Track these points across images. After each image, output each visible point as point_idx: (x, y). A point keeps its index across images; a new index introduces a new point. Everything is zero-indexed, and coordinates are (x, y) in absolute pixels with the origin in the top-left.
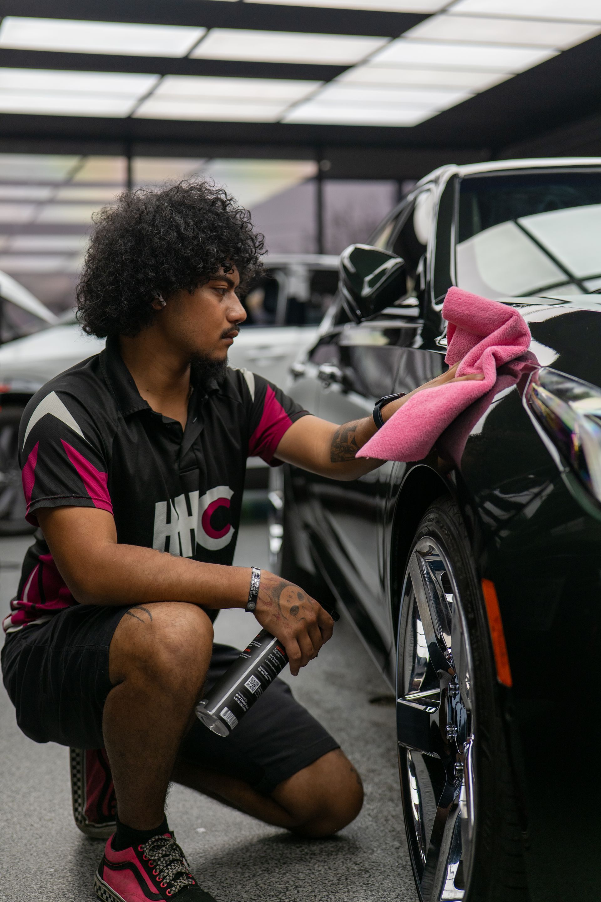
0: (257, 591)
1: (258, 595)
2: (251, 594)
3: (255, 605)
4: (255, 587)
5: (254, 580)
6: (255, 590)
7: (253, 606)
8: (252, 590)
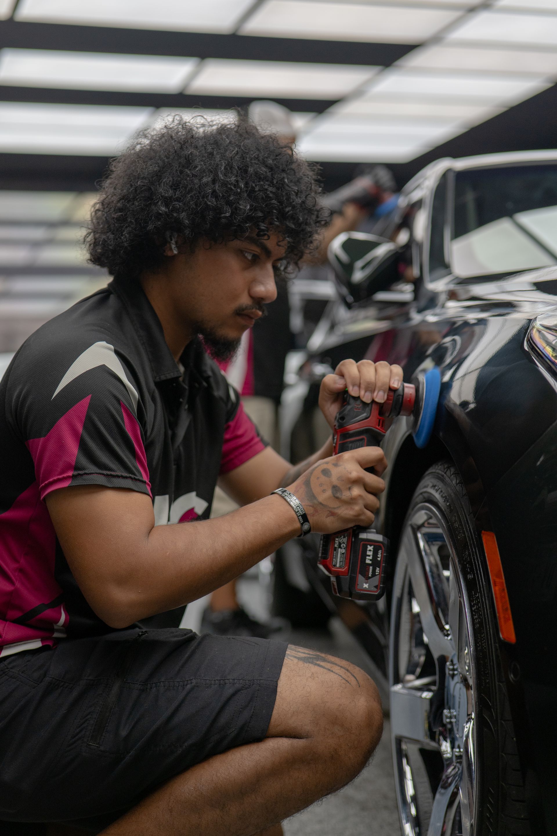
0: (302, 509)
1: (306, 513)
2: (299, 516)
3: (309, 524)
4: (298, 506)
5: (292, 501)
6: (299, 509)
7: (308, 526)
8: (297, 512)
